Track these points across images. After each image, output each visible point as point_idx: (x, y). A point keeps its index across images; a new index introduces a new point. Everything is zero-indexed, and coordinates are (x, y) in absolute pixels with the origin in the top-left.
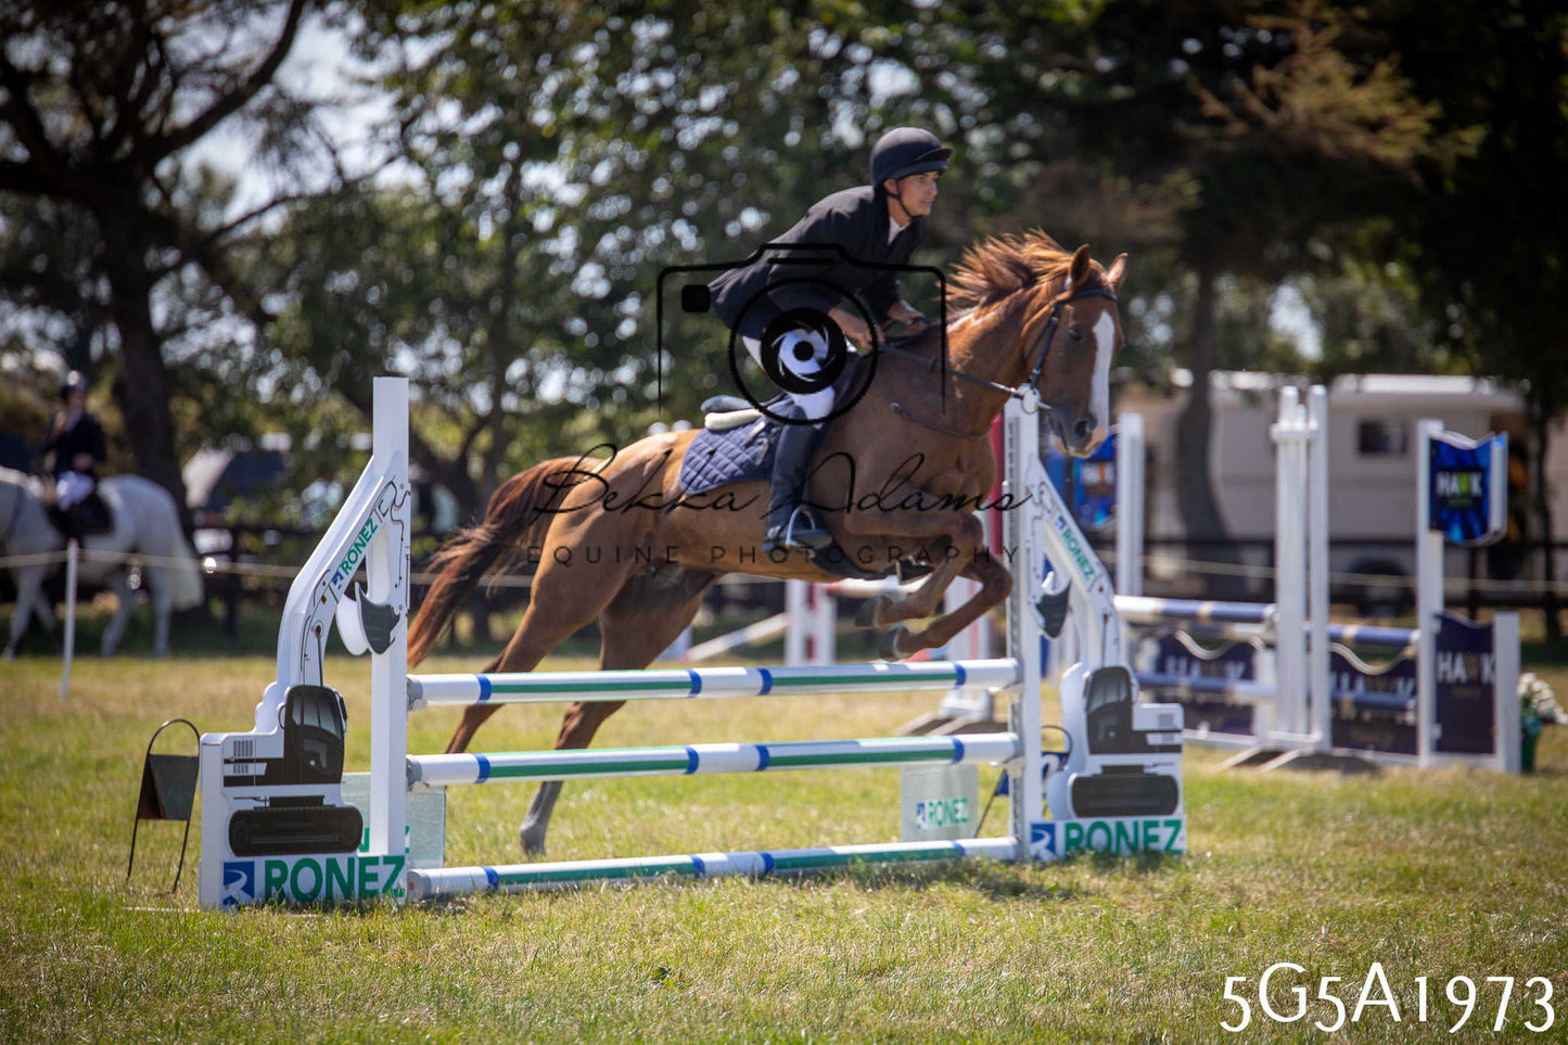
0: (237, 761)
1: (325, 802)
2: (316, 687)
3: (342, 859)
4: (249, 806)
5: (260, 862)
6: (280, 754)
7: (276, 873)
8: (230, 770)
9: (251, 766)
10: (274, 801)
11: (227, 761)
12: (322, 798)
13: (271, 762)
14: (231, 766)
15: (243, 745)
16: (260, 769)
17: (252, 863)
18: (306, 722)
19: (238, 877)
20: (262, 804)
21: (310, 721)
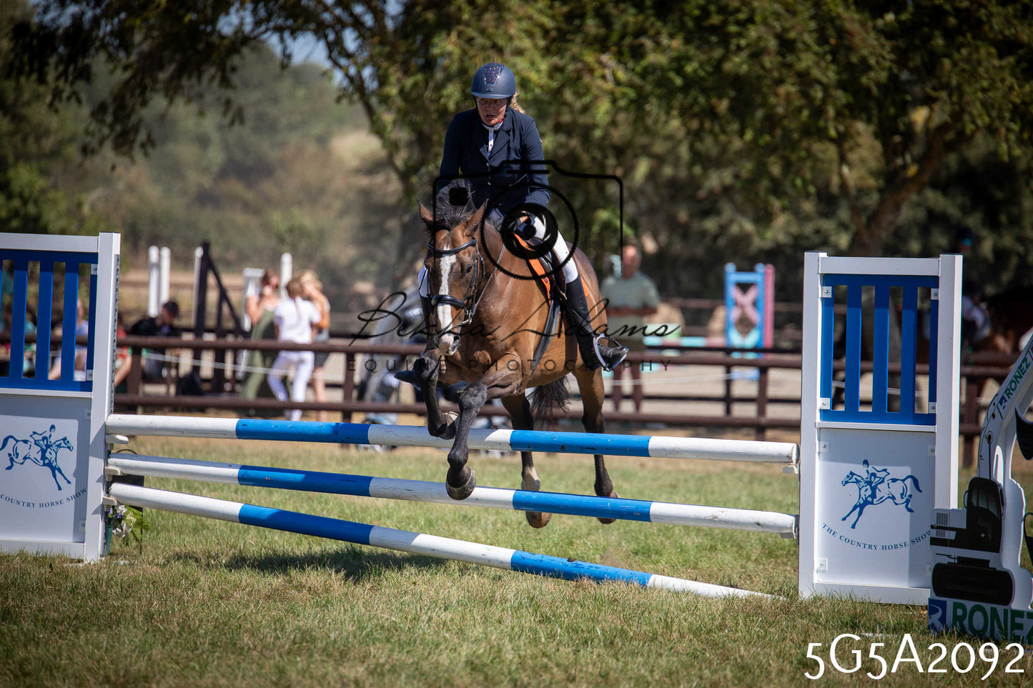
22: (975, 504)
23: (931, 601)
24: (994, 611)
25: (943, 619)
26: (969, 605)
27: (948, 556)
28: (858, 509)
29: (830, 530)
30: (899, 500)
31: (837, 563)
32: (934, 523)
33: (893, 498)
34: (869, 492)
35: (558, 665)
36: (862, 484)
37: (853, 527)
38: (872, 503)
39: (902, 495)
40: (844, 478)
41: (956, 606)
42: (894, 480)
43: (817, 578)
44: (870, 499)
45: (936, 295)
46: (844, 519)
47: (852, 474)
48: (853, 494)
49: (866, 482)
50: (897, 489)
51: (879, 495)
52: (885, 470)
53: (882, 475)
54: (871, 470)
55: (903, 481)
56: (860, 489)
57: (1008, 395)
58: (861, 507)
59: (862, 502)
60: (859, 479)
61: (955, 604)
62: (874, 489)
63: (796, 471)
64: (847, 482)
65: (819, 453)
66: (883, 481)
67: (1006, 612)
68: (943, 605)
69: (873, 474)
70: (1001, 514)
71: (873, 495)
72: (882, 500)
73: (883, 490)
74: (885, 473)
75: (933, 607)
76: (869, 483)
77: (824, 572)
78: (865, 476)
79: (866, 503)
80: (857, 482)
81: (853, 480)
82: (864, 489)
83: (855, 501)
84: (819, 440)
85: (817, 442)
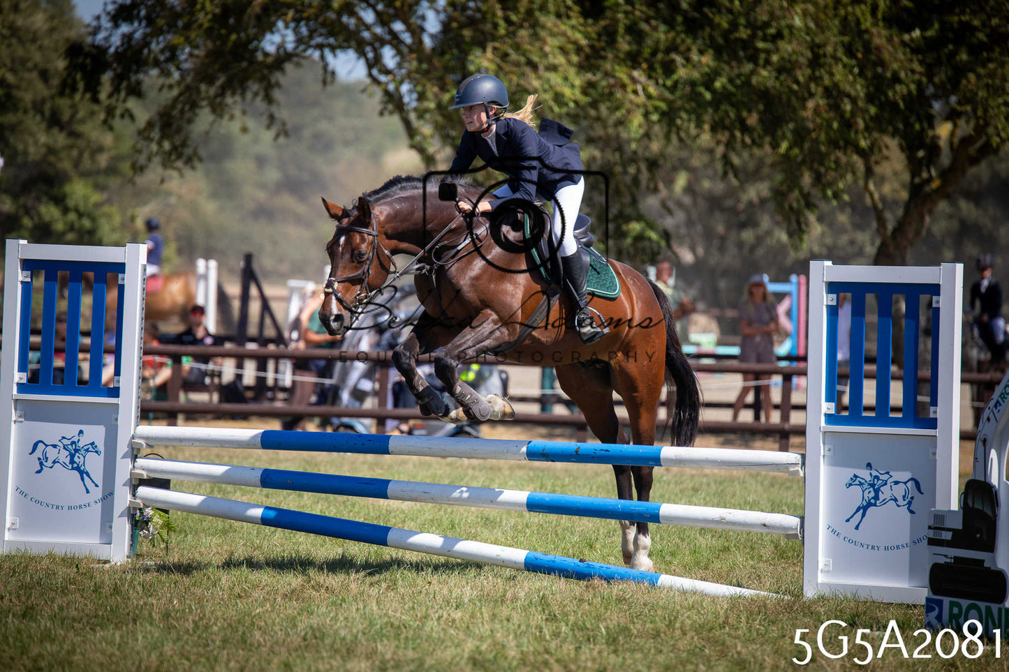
0: (936, 528)
1: (986, 565)
2: (982, 482)
3: (995, 607)
4: (942, 560)
5: (947, 601)
6: (959, 526)
7: (956, 610)
8: (931, 534)
9: (943, 532)
10: (955, 558)
11: (930, 528)
12: (984, 561)
13: (954, 531)
14: (932, 531)
15: (940, 517)
16: (947, 536)
17: (942, 601)
18: (976, 506)
19: (933, 609)
20: (949, 561)
21: (978, 506)
22: (971, 505)
23: (928, 600)
24: (988, 609)
25: (939, 618)
26: (965, 603)
27: (946, 556)
28: (861, 511)
29: (834, 531)
30: (901, 502)
31: (841, 563)
32: (931, 524)
33: (896, 500)
34: (872, 494)
35: (558, 661)
36: (866, 486)
37: (857, 528)
38: (875, 505)
39: (904, 497)
40: (848, 480)
41: (952, 604)
42: (896, 483)
43: (821, 578)
44: (873, 501)
45: (938, 302)
46: (848, 521)
47: (856, 476)
48: (857, 496)
49: (869, 484)
50: (899, 491)
51: (881, 497)
52: (888, 473)
53: (885, 477)
54: (875, 473)
55: (905, 483)
56: (863, 491)
57: (1002, 399)
58: (864, 509)
59: (865, 504)
60: (863, 481)
61: (951, 602)
62: (877, 492)
63: (802, 474)
64: (850, 485)
65: (824, 456)
66: (886, 484)
67: (1000, 610)
68: (940, 603)
69: (876, 477)
70: (995, 516)
71: (876, 497)
72: (885, 502)
73: (886, 493)
74: (887, 476)
75: (930, 605)
76: (872, 485)
77: (828, 572)
78: (868, 478)
79: (869, 504)
80: (861, 484)
81: (857, 482)
82: (867, 491)
83: (859, 503)
84: (824, 444)
85: (822, 445)
